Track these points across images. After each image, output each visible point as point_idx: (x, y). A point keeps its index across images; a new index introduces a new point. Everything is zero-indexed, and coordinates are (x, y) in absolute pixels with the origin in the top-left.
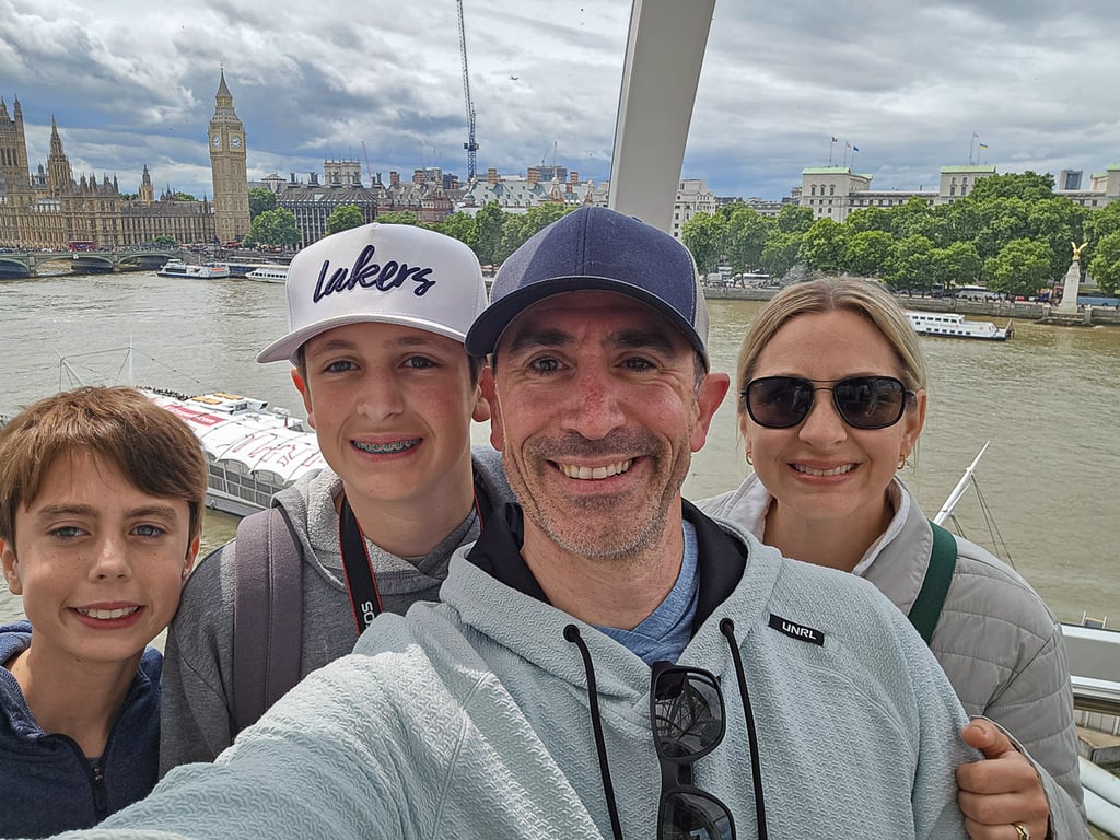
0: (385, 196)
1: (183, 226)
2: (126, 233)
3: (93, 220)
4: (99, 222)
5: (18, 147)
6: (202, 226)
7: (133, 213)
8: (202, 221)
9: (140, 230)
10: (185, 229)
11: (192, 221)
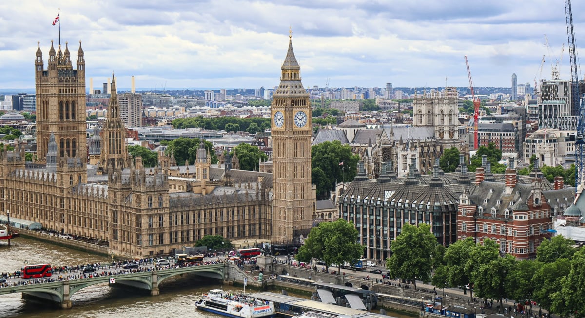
0: (467, 202)
1: (236, 218)
2: (173, 229)
3: (139, 217)
4: (145, 220)
5: (78, 99)
6: (257, 216)
7: (182, 207)
8: (258, 209)
9: (189, 225)
10: (238, 221)
11: (247, 211)
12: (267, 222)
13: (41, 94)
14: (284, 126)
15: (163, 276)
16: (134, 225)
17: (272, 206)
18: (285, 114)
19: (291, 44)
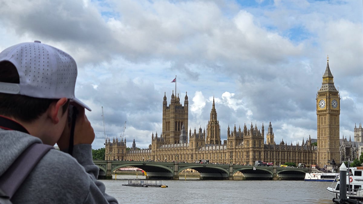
5: (184, 120)
6: (307, 158)
7: (270, 149)
8: (308, 155)
9: (273, 159)
10: (298, 160)
11: (303, 155)
12: (313, 162)
13: (165, 118)
14: (326, 107)
15: (279, 170)
16: (245, 157)
17: (317, 152)
18: (326, 100)
19: (328, 64)
